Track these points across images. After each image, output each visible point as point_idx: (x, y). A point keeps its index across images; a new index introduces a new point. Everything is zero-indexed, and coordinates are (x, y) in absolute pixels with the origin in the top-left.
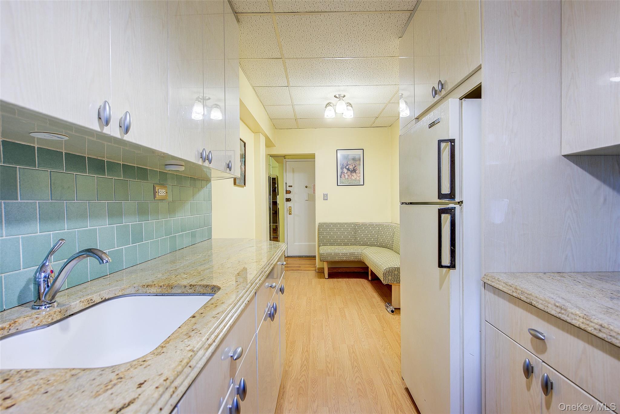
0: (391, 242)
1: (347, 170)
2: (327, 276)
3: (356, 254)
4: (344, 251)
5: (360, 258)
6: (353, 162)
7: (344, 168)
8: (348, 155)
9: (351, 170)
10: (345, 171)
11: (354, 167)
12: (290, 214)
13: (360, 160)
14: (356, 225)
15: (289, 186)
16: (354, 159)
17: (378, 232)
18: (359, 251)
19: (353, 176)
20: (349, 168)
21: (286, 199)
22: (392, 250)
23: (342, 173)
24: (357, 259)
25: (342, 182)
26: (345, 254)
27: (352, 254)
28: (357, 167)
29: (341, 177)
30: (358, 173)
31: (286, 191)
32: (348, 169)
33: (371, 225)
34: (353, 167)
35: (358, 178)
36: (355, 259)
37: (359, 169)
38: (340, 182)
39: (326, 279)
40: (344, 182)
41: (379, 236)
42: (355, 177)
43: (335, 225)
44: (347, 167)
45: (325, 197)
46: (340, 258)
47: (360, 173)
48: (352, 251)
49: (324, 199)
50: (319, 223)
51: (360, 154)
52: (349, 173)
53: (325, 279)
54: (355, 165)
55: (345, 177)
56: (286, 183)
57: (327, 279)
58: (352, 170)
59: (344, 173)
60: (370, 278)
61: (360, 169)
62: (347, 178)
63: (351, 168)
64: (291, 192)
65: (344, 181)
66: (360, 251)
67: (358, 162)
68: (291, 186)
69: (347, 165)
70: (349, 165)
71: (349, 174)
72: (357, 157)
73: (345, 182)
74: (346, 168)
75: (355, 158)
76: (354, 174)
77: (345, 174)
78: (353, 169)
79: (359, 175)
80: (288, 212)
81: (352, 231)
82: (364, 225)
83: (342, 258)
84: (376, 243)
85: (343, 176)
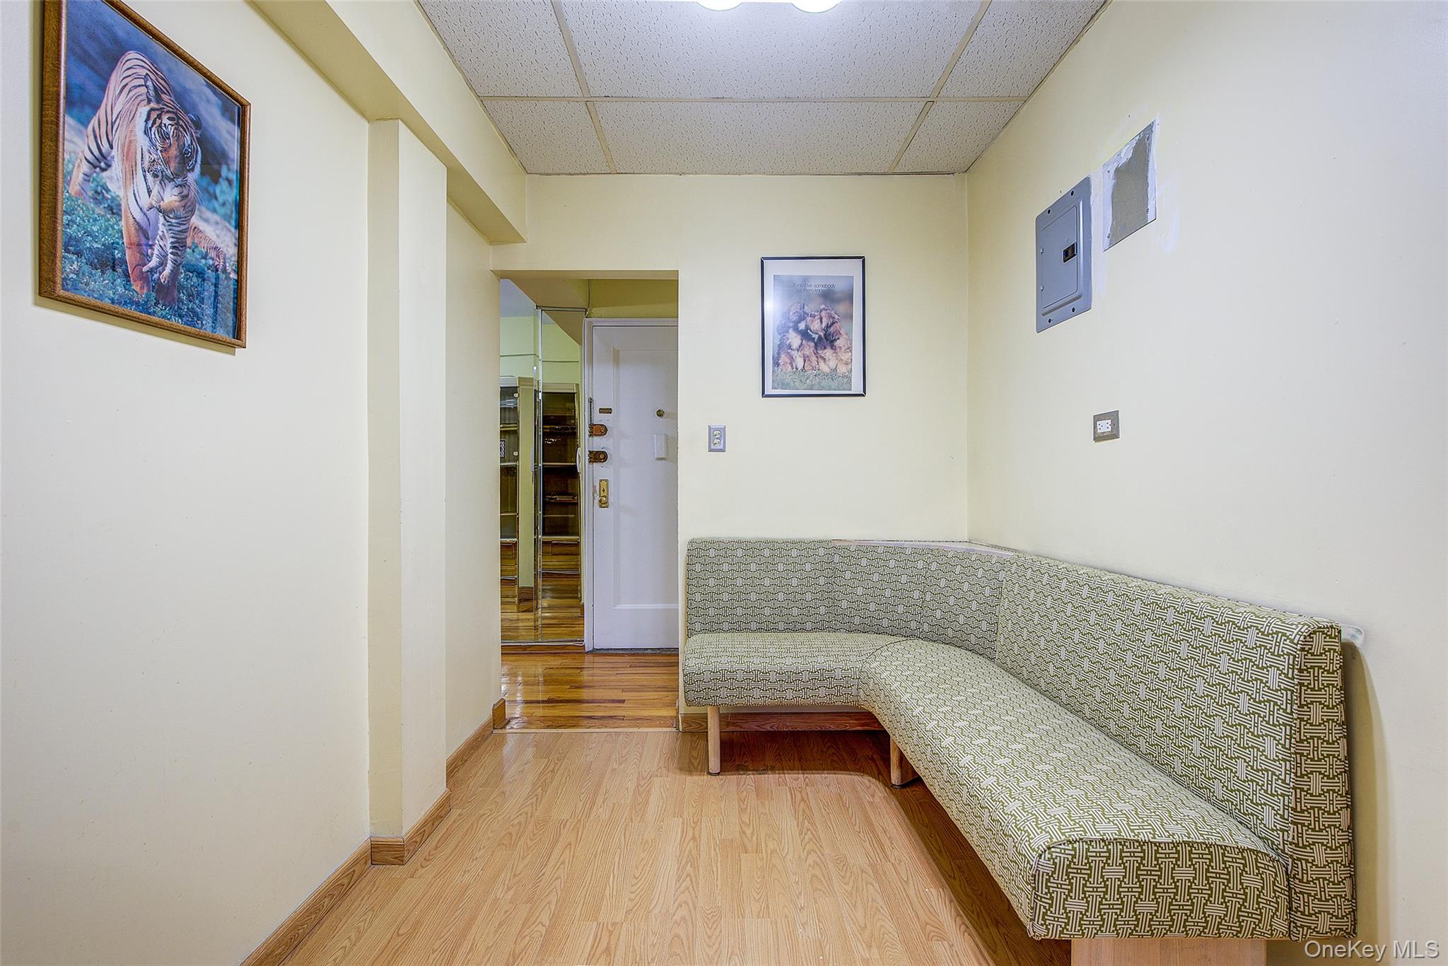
0: (984, 626)
1: (799, 337)
2: (714, 762)
3: (839, 673)
4: (789, 663)
5: (854, 692)
6: (823, 306)
7: (791, 331)
8: (806, 280)
9: (816, 337)
10: (795, 340)
11: (828, 327)
12: (604, 504)
13: (850, 298)
14: (833, 547)
15: (602, 411)
16: (828, 296)
17: (922, 580)
18: (850, 665)
19: (824, 360)
20: (807, 328)
21: (591, 452)
22: (992, 659)
23: (783, 347)
24: (843, 699)
25: (782, 384)
26: (790, 678)
27: (821, 676)
28: (841, 327)
29: (776, 364)
30: (843, 349)
31: (592, 426)
32: (805, 335)
33: (895, 550)
34: (824, 325)
35: (842, 369)
36: (834, 699)
37: (847, 334)
38: (773, 381)
39: (711, 774)
40: (789, 384)
41: (928, 597)
42: (832, 364)
43: (752, 548)
44: (802, 326)
45: (716, 441)
46: (768, 694)
47: (850, 349)
48: (821, 661)
49: (713, 447)
50: (691, 542)
51: (853, 277)
52: (809, 349)
53: (706, 777)
54: (830, 316)
55: (791, 363)
56: (591, 401)
57: (718, 774)
58: (820, 338)
59: (790, 347)
60: (895, 776)
61: (849, 333)
62: (800, 367)
63: (816, 326)
64: (606, 430)
65: (788, 380)
66: (854, 662)
67: (841, 308)
68: (609, 411)
69: (802, 318)
70: (809, 319)
71: (807, 353)
72: (840, 287)
73: (792, 384)
74: (796, 329)
75: (834, 292)
76: (828, 353)
77: (794, 353)
78: (822, 334)
79: (845, 357)
80: (597, 498)
81: (818, 573)
82: (866, 549)
83: (778, 694)
84: (913, 625)
85: (784, 359)
